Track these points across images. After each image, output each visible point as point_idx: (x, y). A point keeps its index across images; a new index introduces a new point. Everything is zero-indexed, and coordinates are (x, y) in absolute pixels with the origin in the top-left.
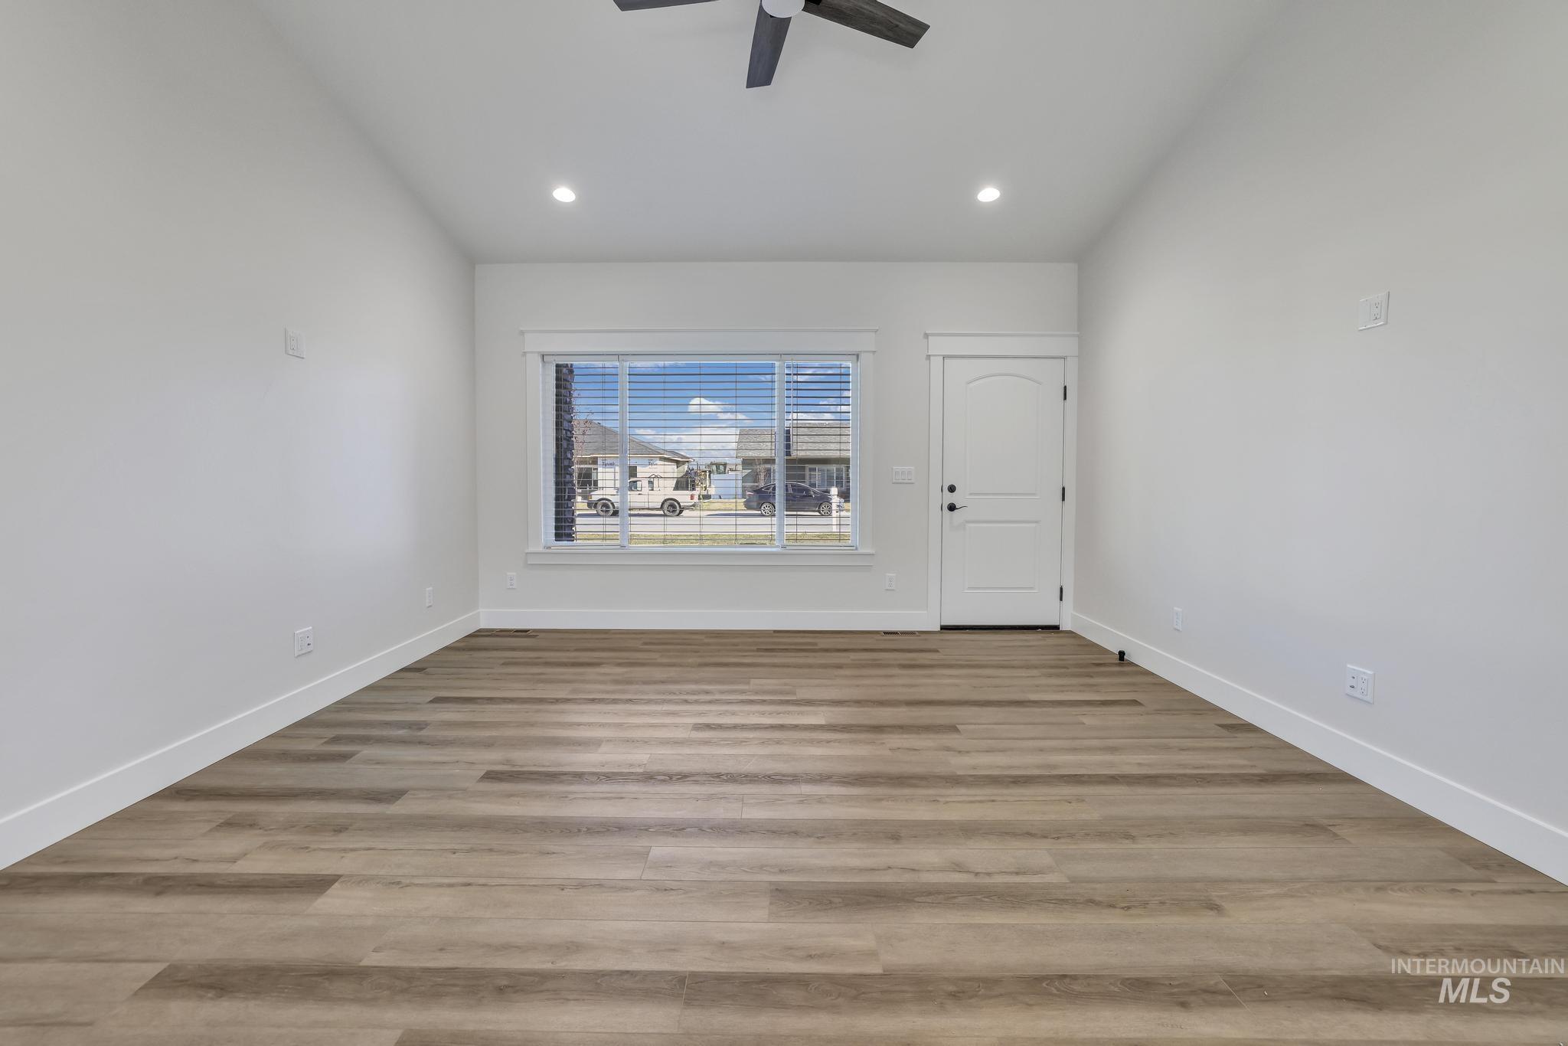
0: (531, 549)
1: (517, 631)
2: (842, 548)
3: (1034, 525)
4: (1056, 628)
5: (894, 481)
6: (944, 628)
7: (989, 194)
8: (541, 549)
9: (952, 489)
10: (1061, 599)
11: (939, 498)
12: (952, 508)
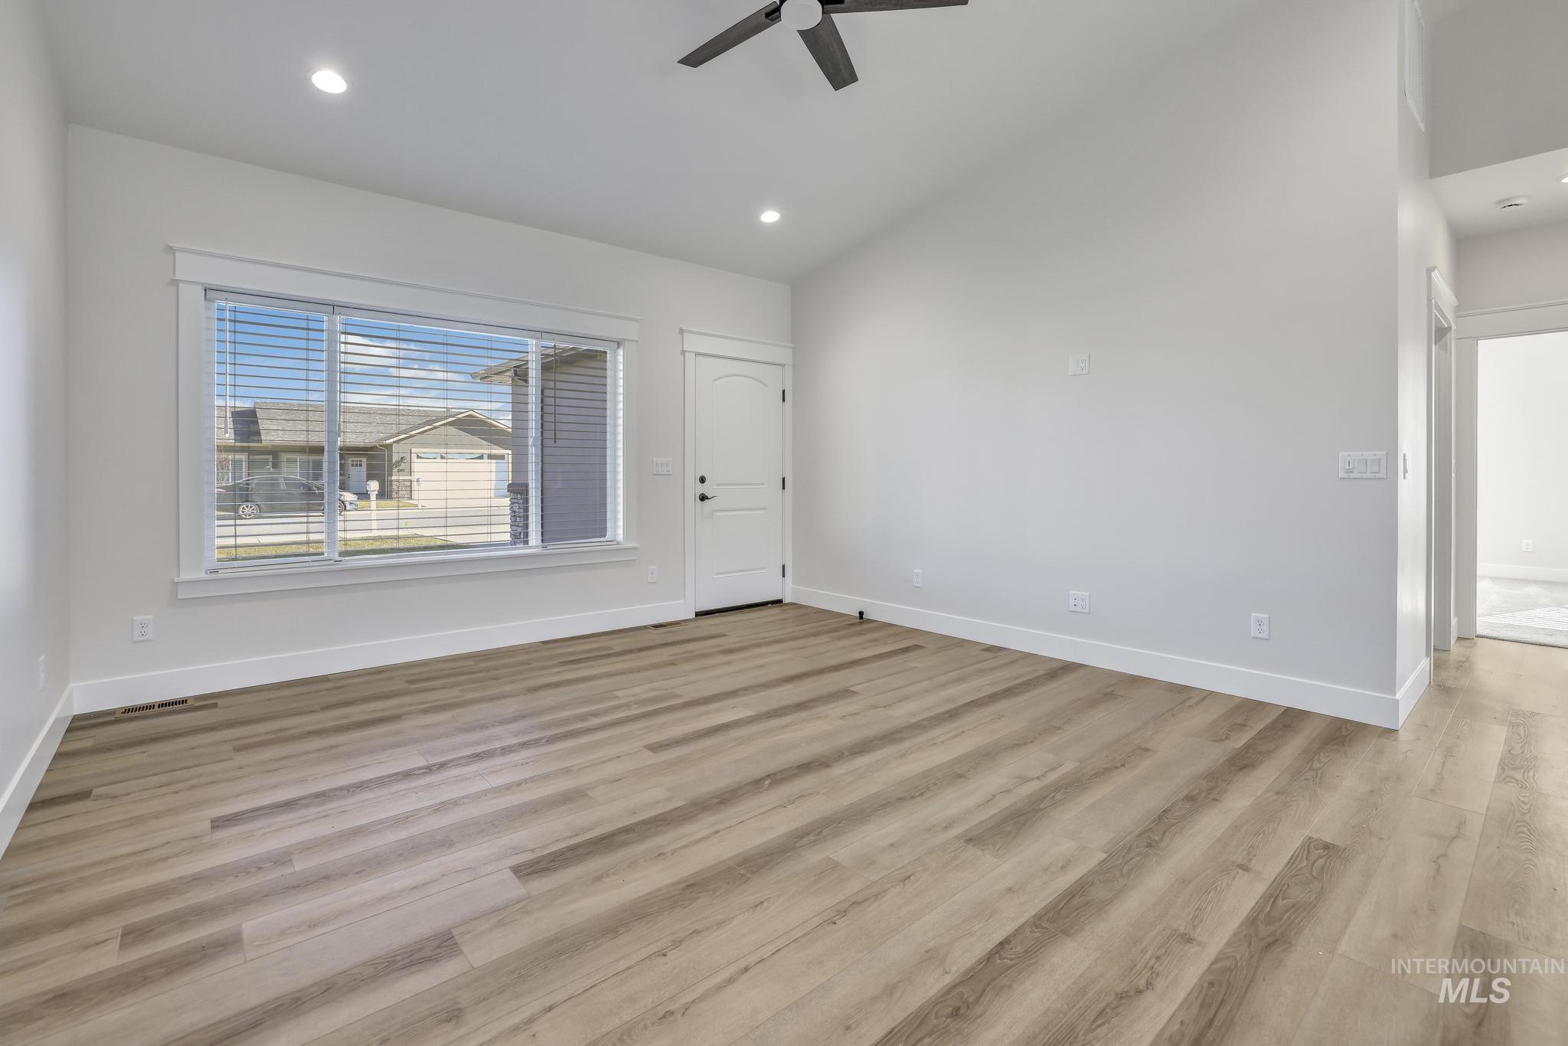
0: (185, 576)
1: (162, 705)
2: (604, 544)
3: (762, 512)
4: (780, 601)
5: (655, 473)
6: (698, 614)
7: (770, 216)
8: (203, 576)
9: (702, 480)
10: (784, 576)
11: (694, 489)
12: (703, 498)
